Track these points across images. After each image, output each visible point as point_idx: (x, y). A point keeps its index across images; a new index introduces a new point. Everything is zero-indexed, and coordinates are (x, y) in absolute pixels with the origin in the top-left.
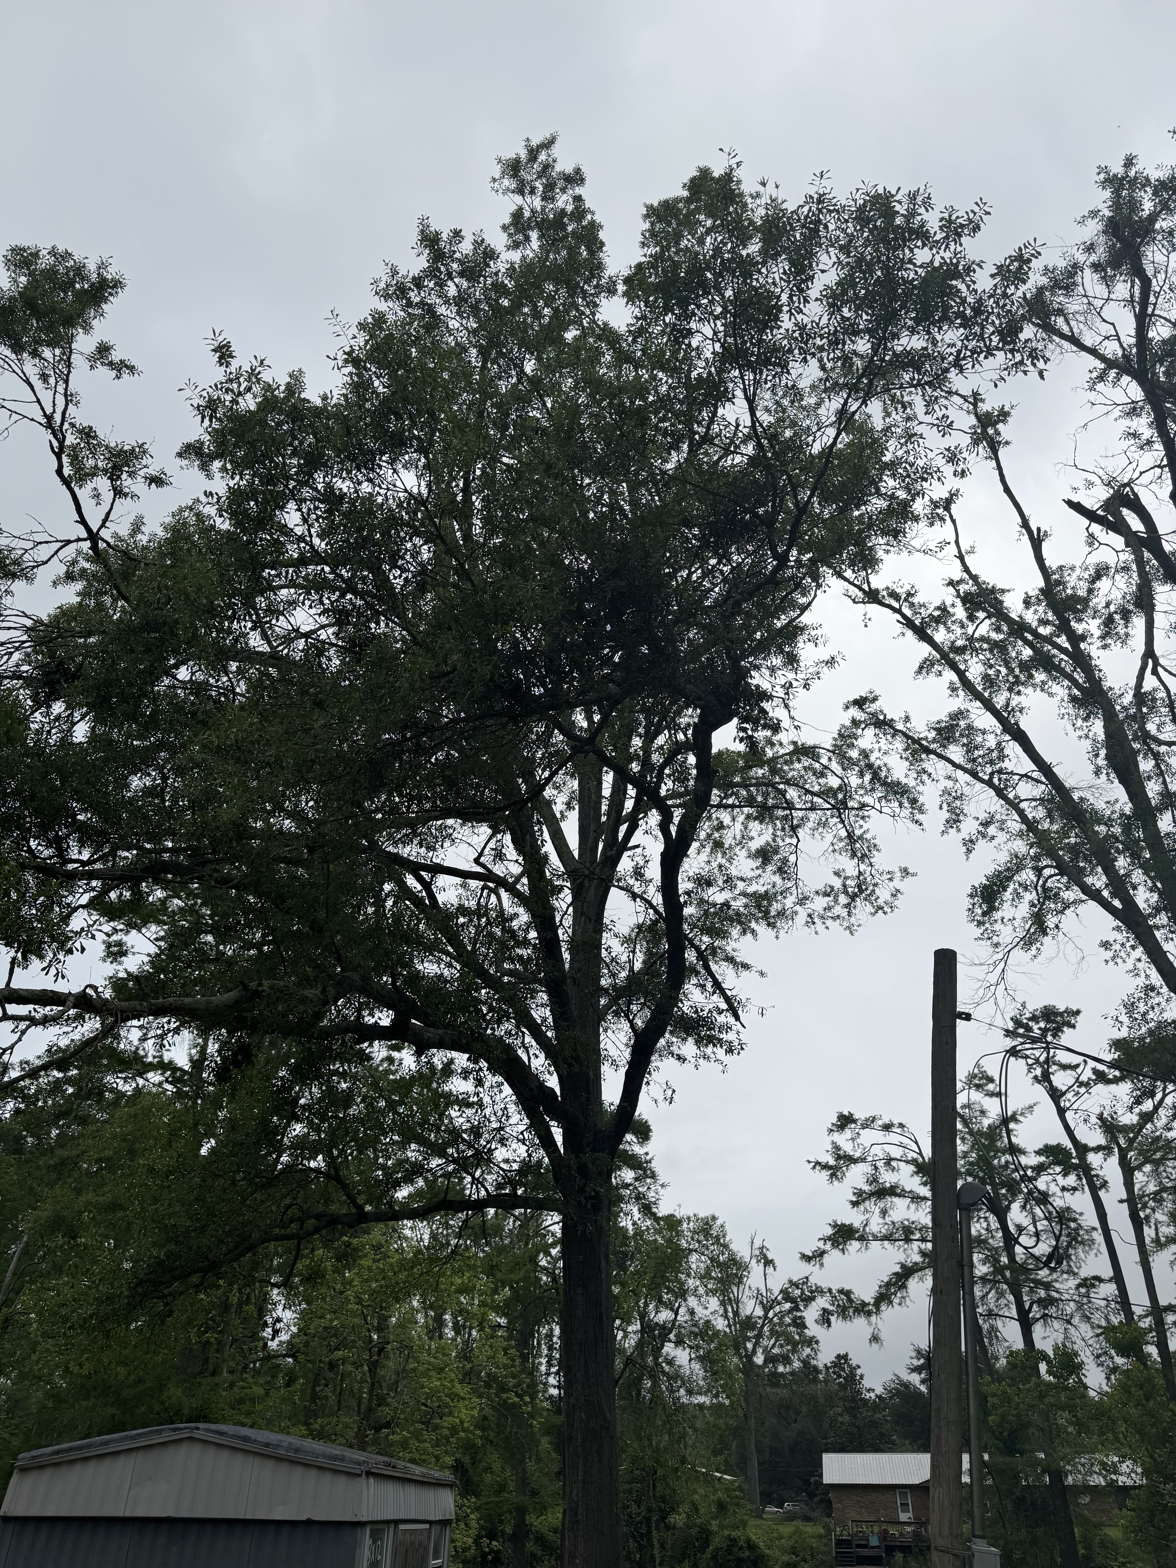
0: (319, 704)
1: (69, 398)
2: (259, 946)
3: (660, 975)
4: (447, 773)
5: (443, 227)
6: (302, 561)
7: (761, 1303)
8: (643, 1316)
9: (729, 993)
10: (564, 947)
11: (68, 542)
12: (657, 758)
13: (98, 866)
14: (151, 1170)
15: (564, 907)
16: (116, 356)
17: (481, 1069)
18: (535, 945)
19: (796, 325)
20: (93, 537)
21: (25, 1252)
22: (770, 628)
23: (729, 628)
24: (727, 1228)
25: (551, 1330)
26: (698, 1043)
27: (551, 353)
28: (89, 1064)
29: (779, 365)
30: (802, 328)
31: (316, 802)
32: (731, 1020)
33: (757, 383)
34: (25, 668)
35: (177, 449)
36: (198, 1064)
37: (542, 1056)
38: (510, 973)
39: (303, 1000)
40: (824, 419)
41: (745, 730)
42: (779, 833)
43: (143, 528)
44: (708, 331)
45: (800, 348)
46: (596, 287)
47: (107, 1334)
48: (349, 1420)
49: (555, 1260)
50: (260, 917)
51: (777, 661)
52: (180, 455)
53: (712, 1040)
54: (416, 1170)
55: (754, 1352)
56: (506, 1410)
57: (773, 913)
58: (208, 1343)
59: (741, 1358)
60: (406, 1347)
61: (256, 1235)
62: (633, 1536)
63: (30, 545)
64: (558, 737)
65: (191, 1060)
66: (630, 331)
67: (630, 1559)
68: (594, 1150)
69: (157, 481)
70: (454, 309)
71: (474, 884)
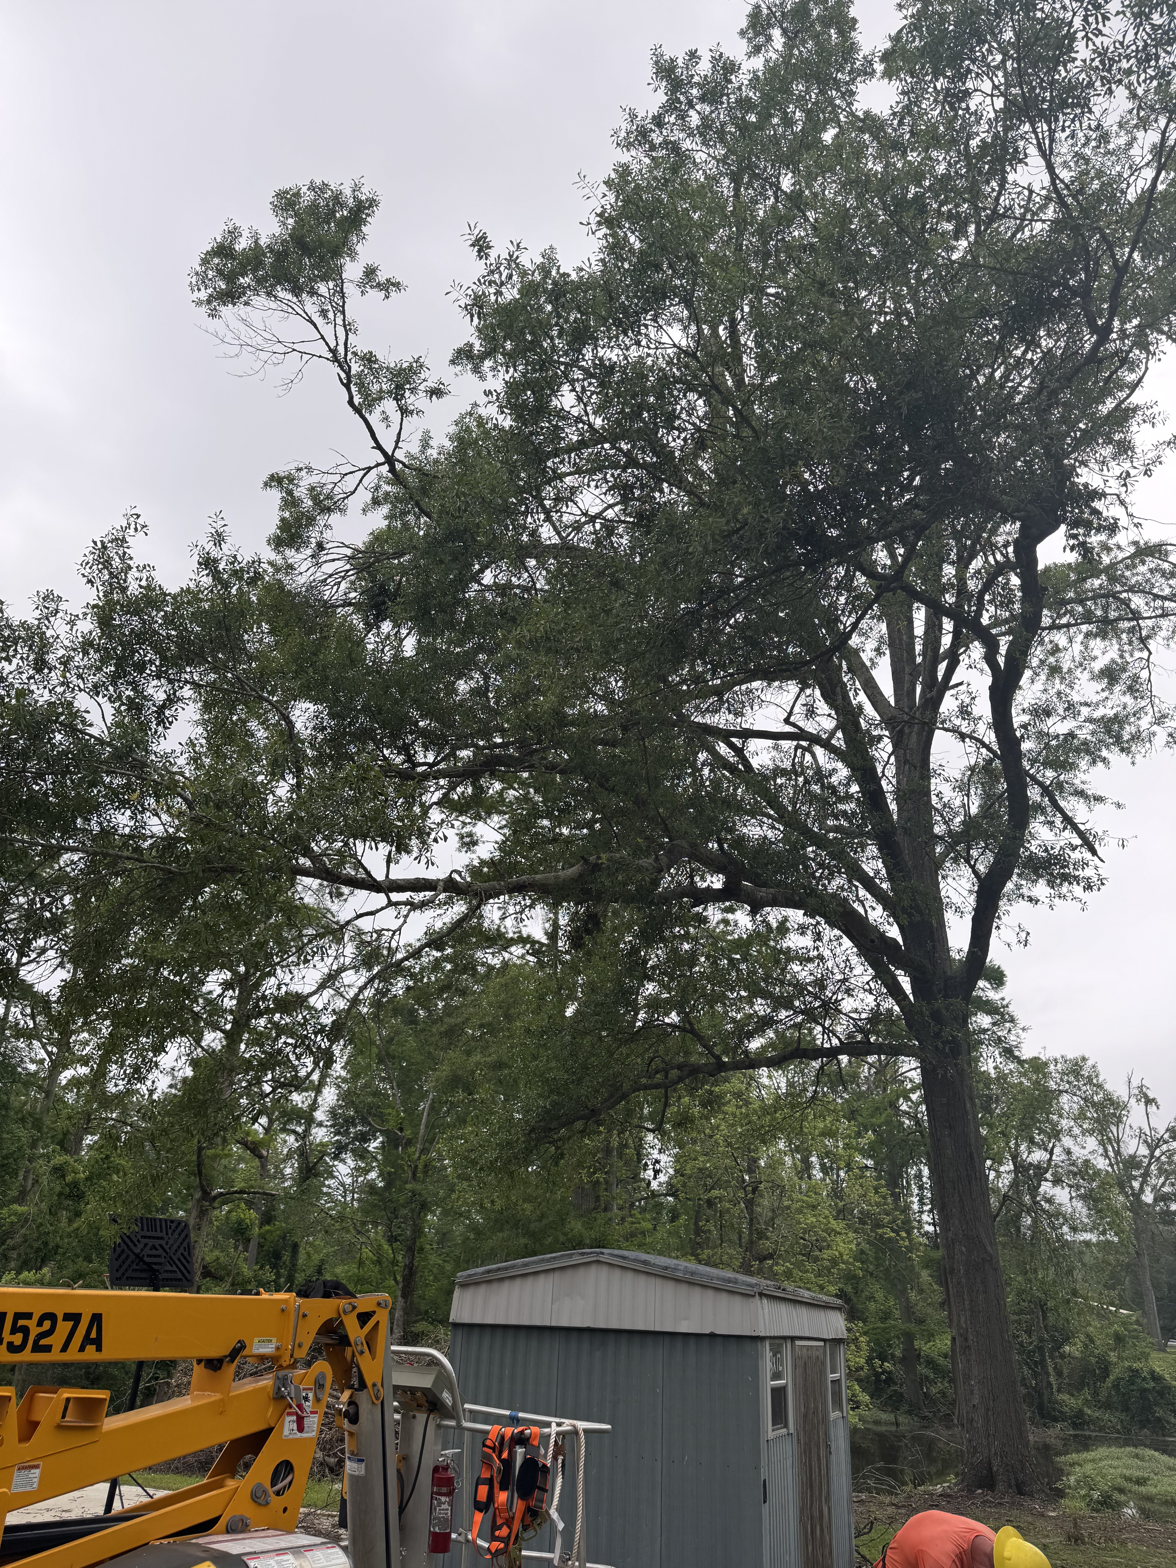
0: (616, 584)
1: (348, 328)
2: (590, 824)
3: (1002, 817)
4: (749, 633)
5: (676, 52)
6: (582, 444)
7: (1146, 1142)
8: (1015, 1157)
9: (1082, 827)
10: (890, 798)
11: (369, 469)
12: (973, 585)
13: (442, 766)
14: (528, 1031)
15: (885, 756)
16: (382, 277)
17: (818, 923)
18: (858, 799)
19: (1094, 51)
20: (390, 460)
21: (432, 1108)
22: (1092, 417)
23: (1045, 423)
24: (1100, 1068)
25: (920, 1170)
26: (1051, 884)
27: (807, 161)
28: (460, 943)
29: (1078, 105)
30: (1102, 53)
31: (625, 682)
32: (1088, 855)
33: (1052, 132)
34: (353, 595)
35: (450, 357)
36: (552, 936)
37: (880, 908)
38: (837, 829)
39: (640, 869)
40: (1138, 160)
41: (1075, 537)
42: (1126, 647)
43: (431, 443)
44: (987, 86)
45: (1103, 78)
46: (850, 73)
47: (511, 1174)
48: (733, 1252)
49: (917, 1104)
50: (589, 798)
51: (1107, 451)
52: (453, 362)
53: (1066, 878)
54: (766, 1022)
55: (1142, 1190)
56: (882, 1245)
57: (1126, 737)
58: (598, 1182)
59: (1127, 1197)
60: (778, 1187)
61: (626, 1086)
62: (1027, 1364)
63: (338, 477)
64: (861, 579)
65: (546, 933)
66: (894, 114)
67: (1025, 1385)
68: (946, 997)
69: (436, 392)
70: (698, 139)
71: (786, 744)
